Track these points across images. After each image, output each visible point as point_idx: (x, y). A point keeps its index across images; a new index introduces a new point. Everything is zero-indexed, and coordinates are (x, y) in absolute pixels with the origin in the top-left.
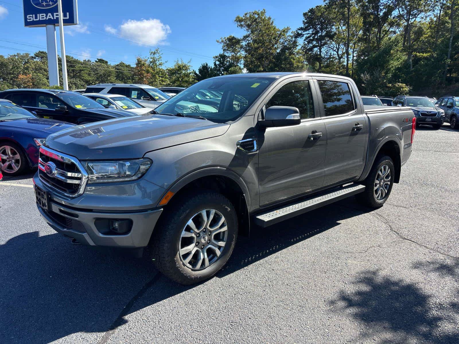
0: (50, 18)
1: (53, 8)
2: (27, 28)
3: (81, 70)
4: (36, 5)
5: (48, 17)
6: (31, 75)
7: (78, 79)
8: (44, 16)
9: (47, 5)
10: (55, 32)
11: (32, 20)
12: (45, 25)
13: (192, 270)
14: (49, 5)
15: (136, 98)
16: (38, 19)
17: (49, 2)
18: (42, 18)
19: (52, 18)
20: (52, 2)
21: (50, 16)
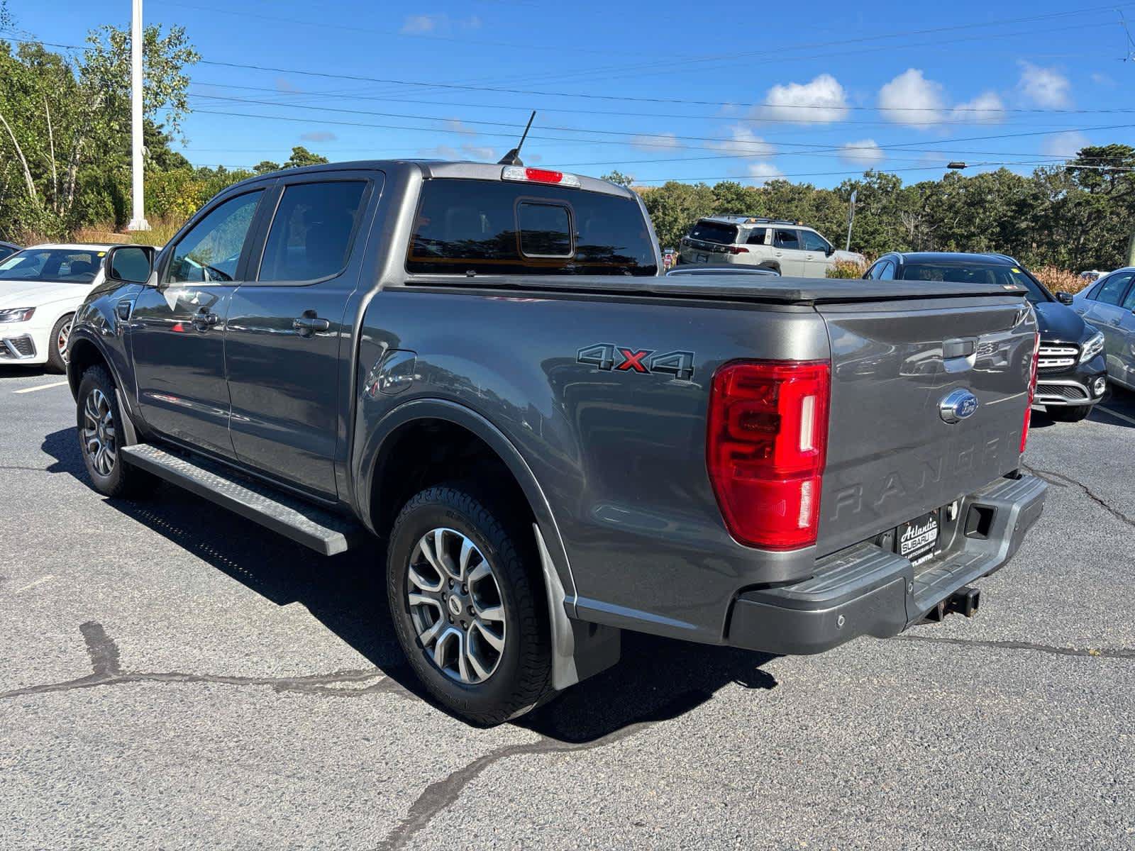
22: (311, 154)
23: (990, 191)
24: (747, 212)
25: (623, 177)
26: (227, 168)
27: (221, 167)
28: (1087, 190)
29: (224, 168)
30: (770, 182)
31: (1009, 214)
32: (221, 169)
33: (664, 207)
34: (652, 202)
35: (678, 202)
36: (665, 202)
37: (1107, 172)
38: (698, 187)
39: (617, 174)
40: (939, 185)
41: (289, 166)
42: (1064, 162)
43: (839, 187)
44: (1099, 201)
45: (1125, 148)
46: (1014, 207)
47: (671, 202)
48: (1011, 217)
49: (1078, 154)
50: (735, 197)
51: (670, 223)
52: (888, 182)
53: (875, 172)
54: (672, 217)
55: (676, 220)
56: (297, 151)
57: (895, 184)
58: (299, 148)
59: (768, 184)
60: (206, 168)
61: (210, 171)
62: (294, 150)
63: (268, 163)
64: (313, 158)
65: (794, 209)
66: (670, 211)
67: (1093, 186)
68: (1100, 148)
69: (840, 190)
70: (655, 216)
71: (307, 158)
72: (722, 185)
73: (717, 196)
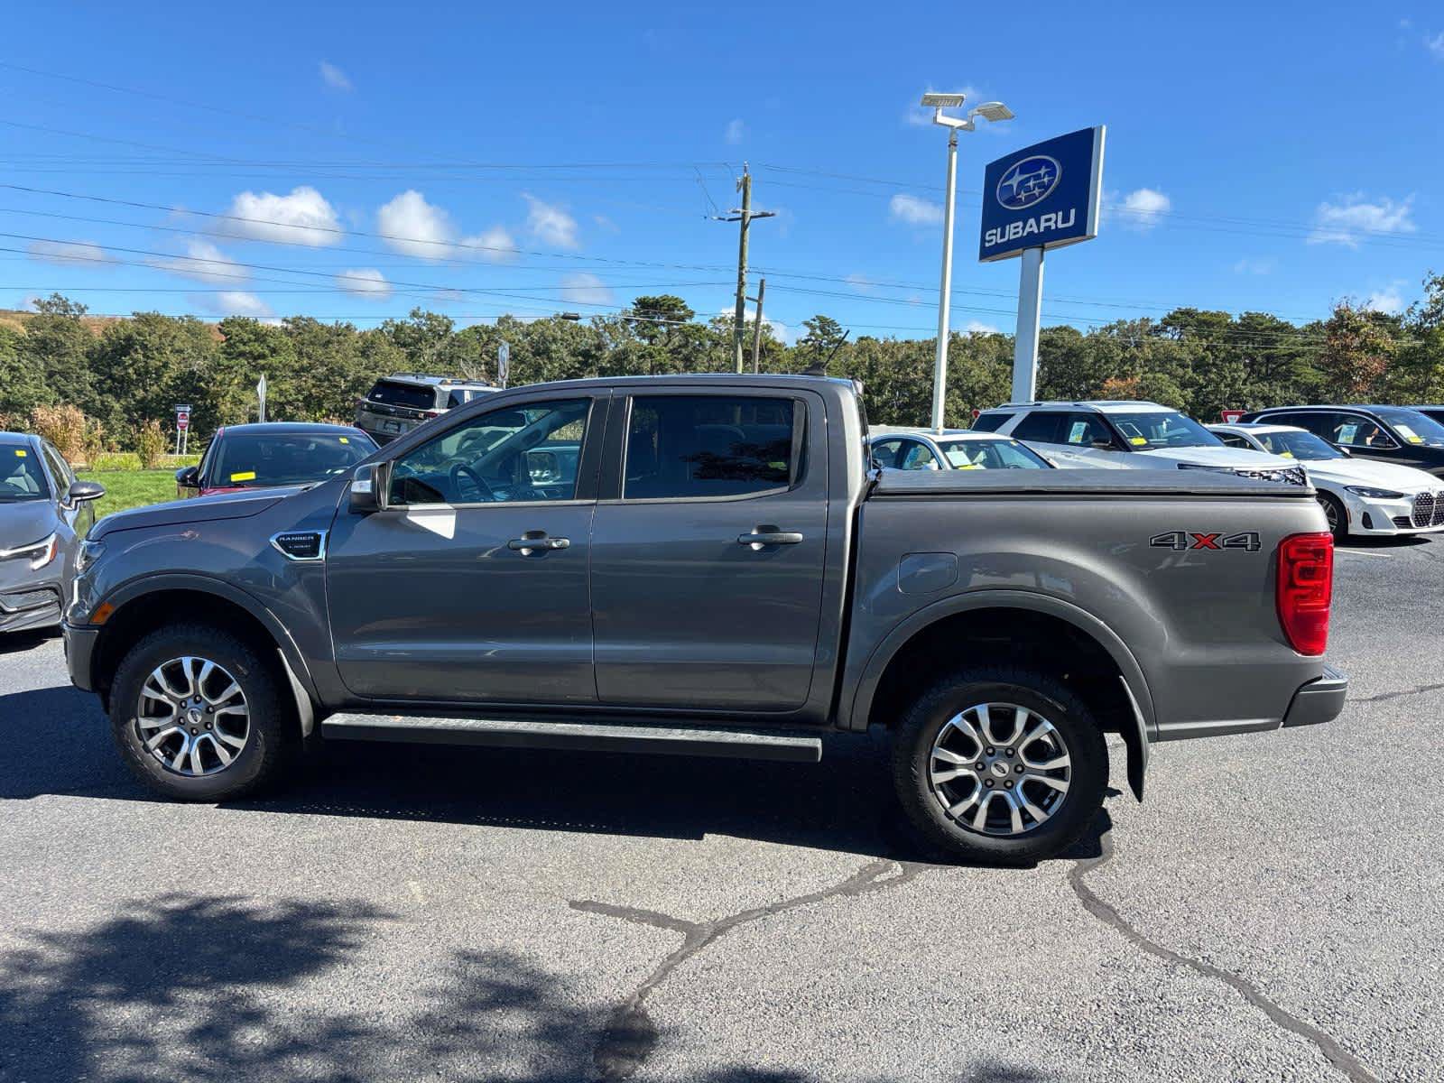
0: (1031, 230)
1: (1042, 201)
2: (987, 264)
3: (1292, 356)
4: (1007, 204)
5: (1028, 229)
6: (1137, 379)
7: (1277, 385)
8: (1020, 229)
9: (1030, 199)
10: (1042, 266)
11: (993, 243)
12: (1021, 250)
13: (165, 767)
14: (1033, 197)
15: (1079, 442)
16: (1006, 239)
17: (1034, 189)
18: (1015, 234)
19: (1036, 231)
20: (1039, 188)
21: (1031, 226)
23: (555, 340)
24: (272, 357)
25: (70, 303)
28: (646, 342)
30: (289, 319)
31: (577, 365)
33: (144, 347)
34: (124, 340)
35: (166, 341)
36: (146, 340)
37: (663, 324)
38: (183, 321)
39: (61, 299)
40: (494, 330)
42: (619, 311)
43: (380, 328)
44: (660, 353)
45: (676, 299)
46: (580, 358)
47: (154, 340)
48: (578, 368)
49: (635, 304)
50: (253, 338)
51: (157, 369)
52: (440, 323)
53: (423, 311)
54: (160, 361)
55: (165, 365)
57: (448, 327)
59: (288, 322)
65: (334, 353)
66: (155, 352)
67: (652, 338)
68: (654, 298)
69: (381, 331)
70: (131, 359)
72: (232, 321)
73: (226, 335)
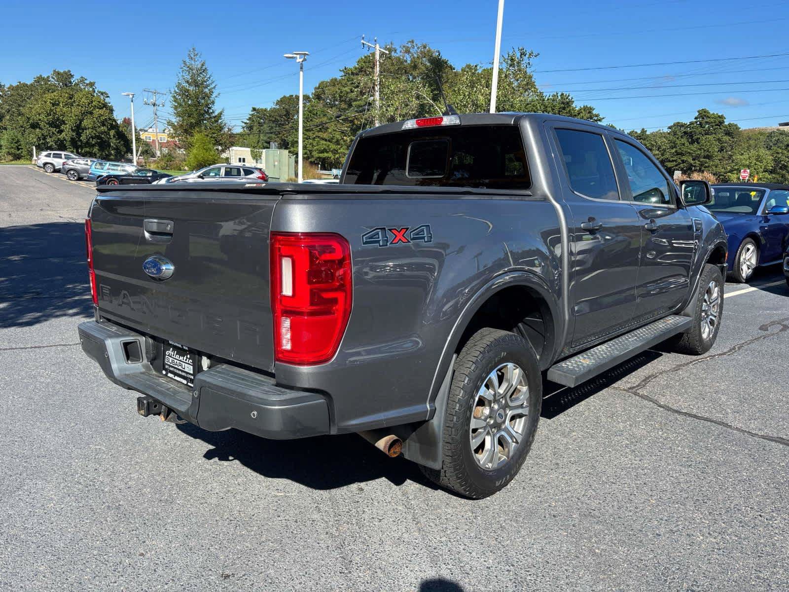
22: (711, 113)
26: (647, 129)
27: (643, 129)
29: (645, 130)
32: (643, 131)
41: (693, 124)
56: (701, 112)
58: (703, 110)
60: (633, 131)
61: (636, 133)
62: (698, 112)
63: (679, 123)
64: (713, 116)
71: (708, 117)
